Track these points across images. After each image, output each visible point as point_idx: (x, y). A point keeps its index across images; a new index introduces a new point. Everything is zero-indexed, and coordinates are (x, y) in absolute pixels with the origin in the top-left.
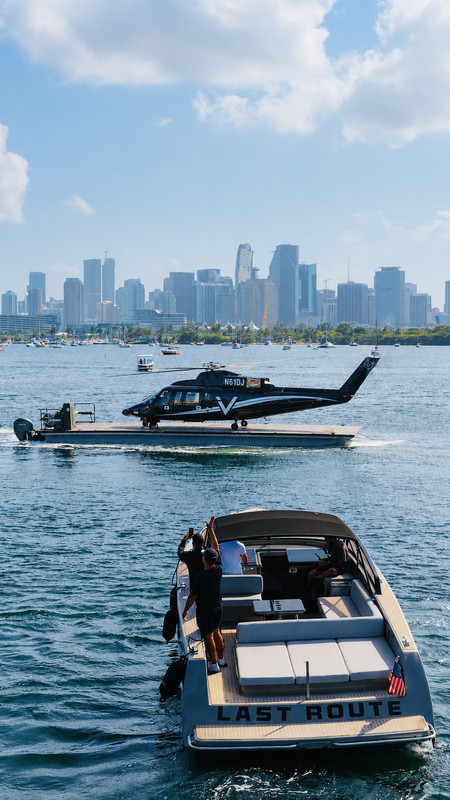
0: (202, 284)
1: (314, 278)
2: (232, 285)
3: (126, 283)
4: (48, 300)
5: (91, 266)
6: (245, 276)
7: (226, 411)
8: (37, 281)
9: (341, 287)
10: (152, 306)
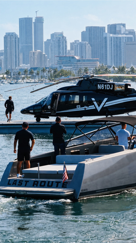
0: (111, 35)
3: (52, 35)
5: (25, 23)
7: (99, 109)
10: (72, 54)
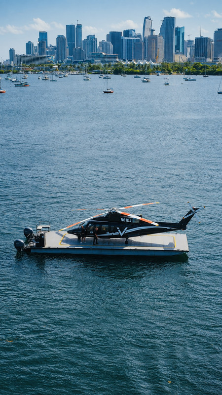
0: (126, 38)
1: (183, 34)
2: (141, 39)
3: (88, 37)
4: (49, 45)
5: (70, 28)
6: (148, 34)
7: (122, 234)
8: (43, 36)
9: (197, 39)
10: (101, 50)
